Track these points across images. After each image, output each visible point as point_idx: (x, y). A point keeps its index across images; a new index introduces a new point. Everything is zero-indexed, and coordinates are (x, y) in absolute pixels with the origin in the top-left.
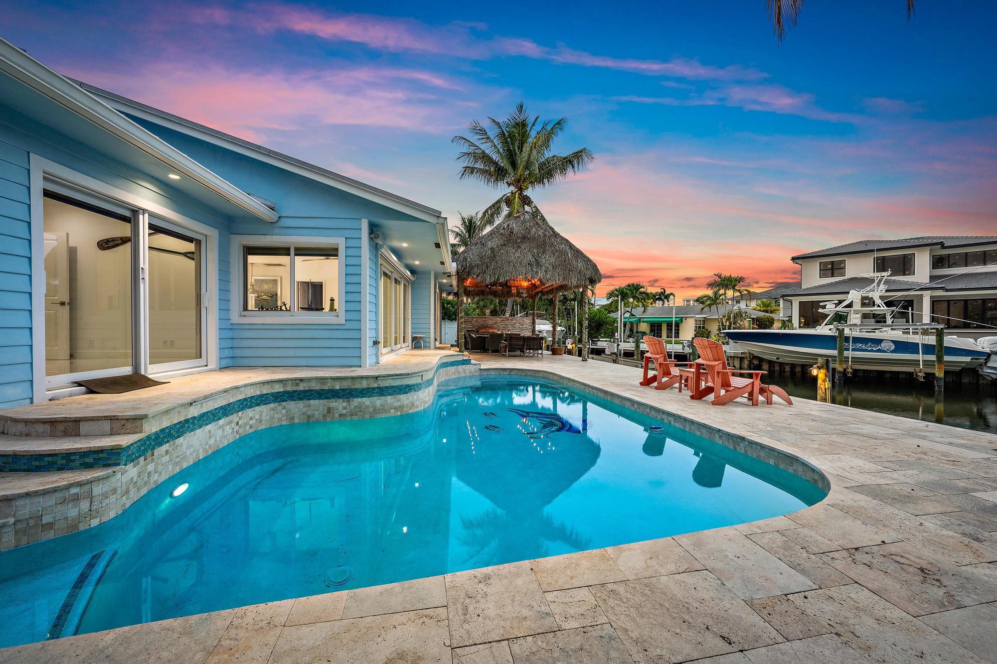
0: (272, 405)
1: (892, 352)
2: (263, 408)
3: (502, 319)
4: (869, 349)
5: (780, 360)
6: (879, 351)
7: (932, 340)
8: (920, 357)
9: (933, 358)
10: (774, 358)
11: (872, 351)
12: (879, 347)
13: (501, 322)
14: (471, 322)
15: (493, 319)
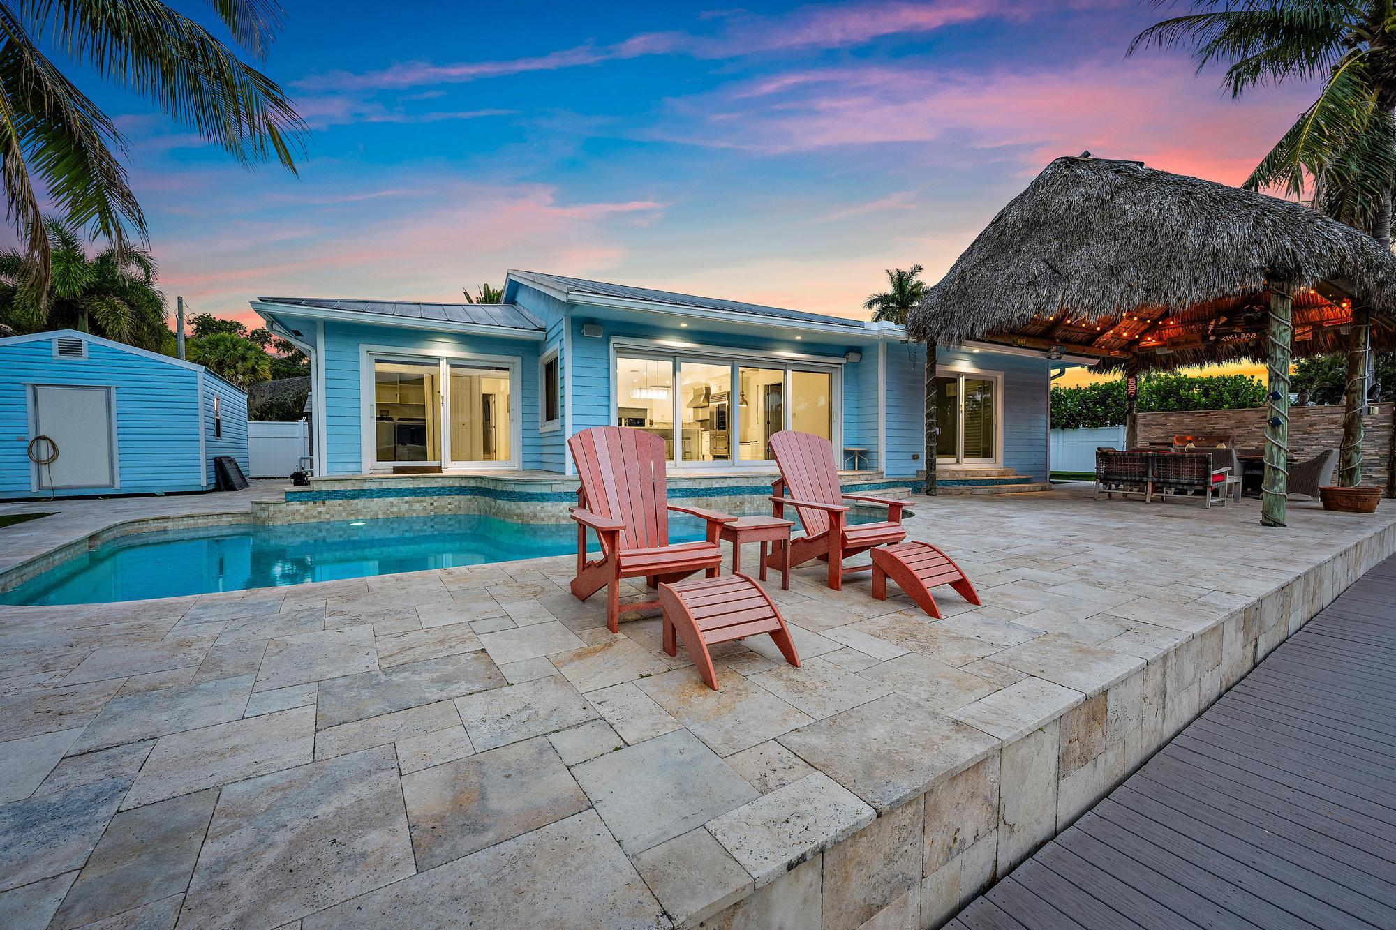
0: (469, 497)
2: (461, 497)
14: (1164, 425)
15: (1231, 414)
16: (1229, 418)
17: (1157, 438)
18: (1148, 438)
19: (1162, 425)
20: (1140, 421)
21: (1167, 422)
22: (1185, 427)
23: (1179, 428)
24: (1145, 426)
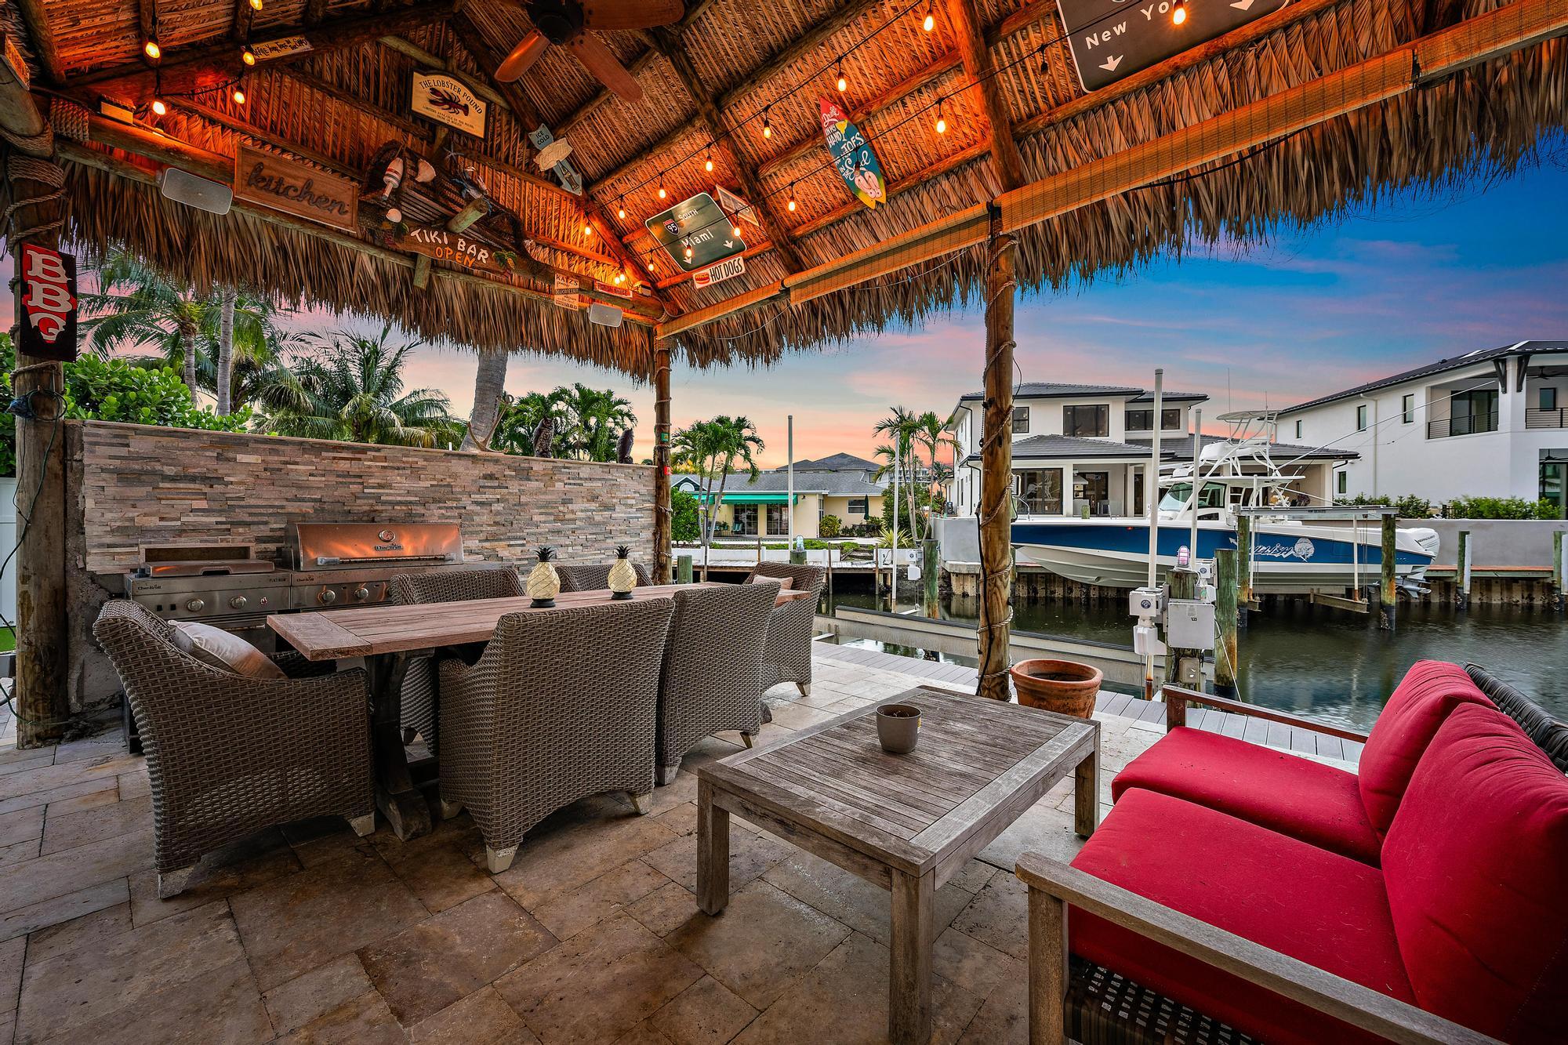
1: (1310, 560)
3: (490, 468)
4: (1277, 555)
5: (1101, 583)
6: (1292, 559)
7: (1374, 536)
8: (1356, 568)
9: (1376, 568)
10: (1091, 579)
11: (1280, 559)
12: (1292, 552)
13: (481, 489)
14: (209, 480)
15: (421, 463)
16: (415, 472)
17: (181, 532)
18: (143, 531)
19: (205, 479)
20: (96, 458)
21: (222, 469)
22: (292, 492)
23: (269, 496)
24: (124, 477)
